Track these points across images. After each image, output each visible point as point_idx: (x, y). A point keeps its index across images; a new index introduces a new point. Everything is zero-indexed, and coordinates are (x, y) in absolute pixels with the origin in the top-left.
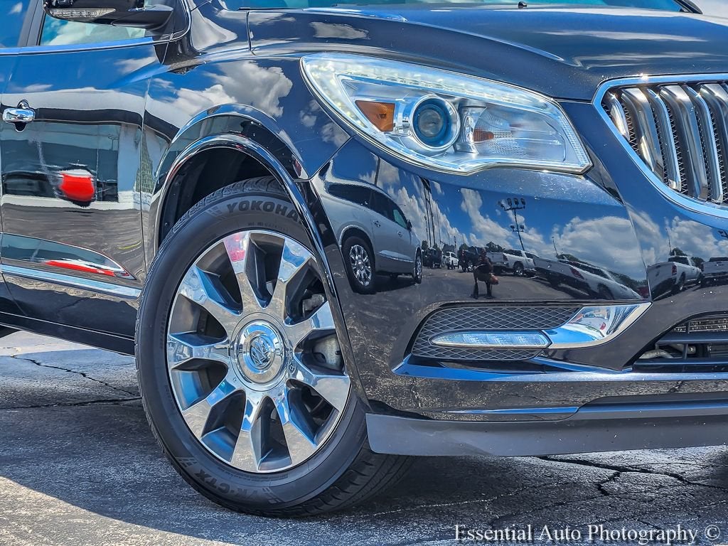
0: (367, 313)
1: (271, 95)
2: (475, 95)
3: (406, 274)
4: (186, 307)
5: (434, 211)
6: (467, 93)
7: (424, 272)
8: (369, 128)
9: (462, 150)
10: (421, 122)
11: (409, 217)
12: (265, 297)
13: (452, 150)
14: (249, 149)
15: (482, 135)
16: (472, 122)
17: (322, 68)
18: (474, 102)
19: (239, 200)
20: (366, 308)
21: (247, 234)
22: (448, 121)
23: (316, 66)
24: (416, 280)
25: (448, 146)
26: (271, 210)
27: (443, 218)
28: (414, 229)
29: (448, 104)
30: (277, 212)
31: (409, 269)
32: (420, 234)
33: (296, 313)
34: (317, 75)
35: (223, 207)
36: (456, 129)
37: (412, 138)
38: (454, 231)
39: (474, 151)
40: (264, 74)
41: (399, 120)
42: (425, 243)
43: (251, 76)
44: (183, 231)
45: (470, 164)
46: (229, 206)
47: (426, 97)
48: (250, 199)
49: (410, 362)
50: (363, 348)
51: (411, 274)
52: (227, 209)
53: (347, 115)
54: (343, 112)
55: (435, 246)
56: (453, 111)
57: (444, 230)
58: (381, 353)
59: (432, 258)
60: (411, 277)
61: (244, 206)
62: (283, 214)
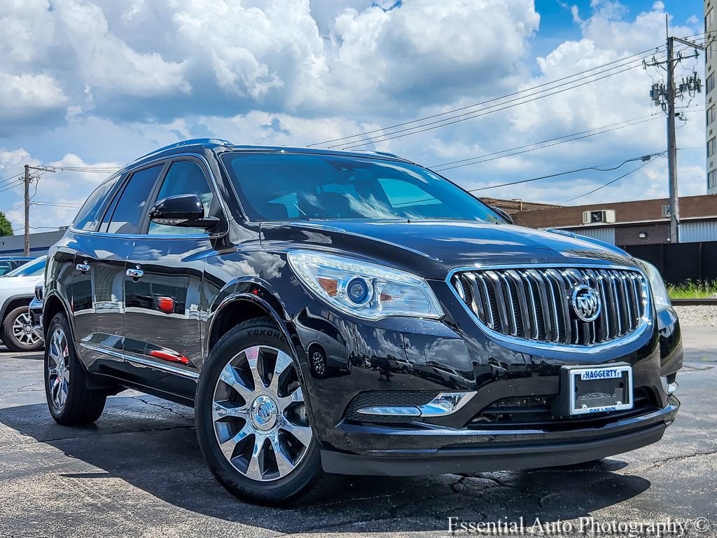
0: (321, 390)
1: (275, 266)
2: (382, 276)
3: (343, 369)
4: (223, 386)
5: (358, 336)
6: (377, 275)
7: (353, 368)
8: (323, 294)
9: (374, 306)
10: (352, 290)
11: (345, 338)
12: (267, 382)
13: (368, 306)
14: (258, 302)
15: (385, 297)
16: (380, 290)
17: (299, 259)
18: (380, 280)
19: (254, 329)
20: (320, 387)
21: (257, 348)
22: (366, 290)
23: (295, 258)
24: (348, 373)
25: (366, 304)
26: (271, 335)
27: (363, 340)
28: (348, 345)
29: (366, 280)
30: (274, 336)
31: (344, 366)
32: (350, 347)
33: (284, 391)
34: (297, 262)
35: (245, 332)
36: (370, 294)
37: (347, 299)
38: (369, 348)
39: (381, 306)
40: (270, 257)
41: (340, 289)
42: (353, 352)
43: (263, 257)
44: (223, 345)
45: (378, 314)
46: (248, 332)
47: (355, 277)
48: (260, 329)
49: (344, 422)
50: (319, 411)
51: (346, 368)
52: (247, 334)
53: (312, 285)
54: (309, 284)
55: (358, 355)
56: (369, 285)
57: (364, 347)
58: (329, 414)
59: (357, 361)
60: (345, 370)
61: (256, 332)
62: (277, 337)
